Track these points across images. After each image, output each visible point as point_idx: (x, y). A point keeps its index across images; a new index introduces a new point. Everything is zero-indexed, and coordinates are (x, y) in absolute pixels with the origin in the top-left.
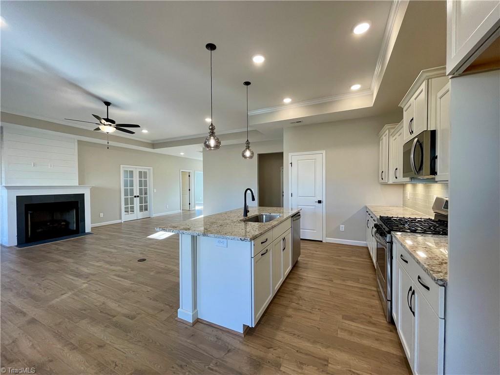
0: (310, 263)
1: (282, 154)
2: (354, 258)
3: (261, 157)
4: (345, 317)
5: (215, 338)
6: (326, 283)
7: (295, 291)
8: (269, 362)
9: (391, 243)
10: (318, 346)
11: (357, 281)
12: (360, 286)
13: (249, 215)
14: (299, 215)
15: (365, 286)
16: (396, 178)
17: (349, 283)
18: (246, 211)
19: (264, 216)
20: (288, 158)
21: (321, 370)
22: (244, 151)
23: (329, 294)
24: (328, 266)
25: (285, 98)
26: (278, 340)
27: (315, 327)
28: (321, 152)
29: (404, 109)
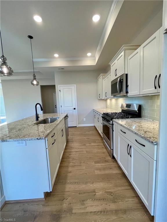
0: (73, 138)
1: (55, 86)
2: (91, 132)
3: (43, 87)
4: (96, 162)
5: (23, 212)
6: (83, 147)
7: (70, 156)
8: (65, 211)
9: (113, 124)
10: (89, 184)
11: (95, 142)
12: (97, 144)
13: (40, 119)
14: (68, 116)
15: (99, 144)
16: (106, 96)
17: (93, 144)
18: (37, 117)
19: (49, 119)
20: (58, 87)
21: (94, 199)
22: (32, 81)
23: (86, 152)
24: (82, 138)
25: (55, 54)
26: (67, 192)
27: (84, 173)
28: (74, 85)
29: (111, 66)
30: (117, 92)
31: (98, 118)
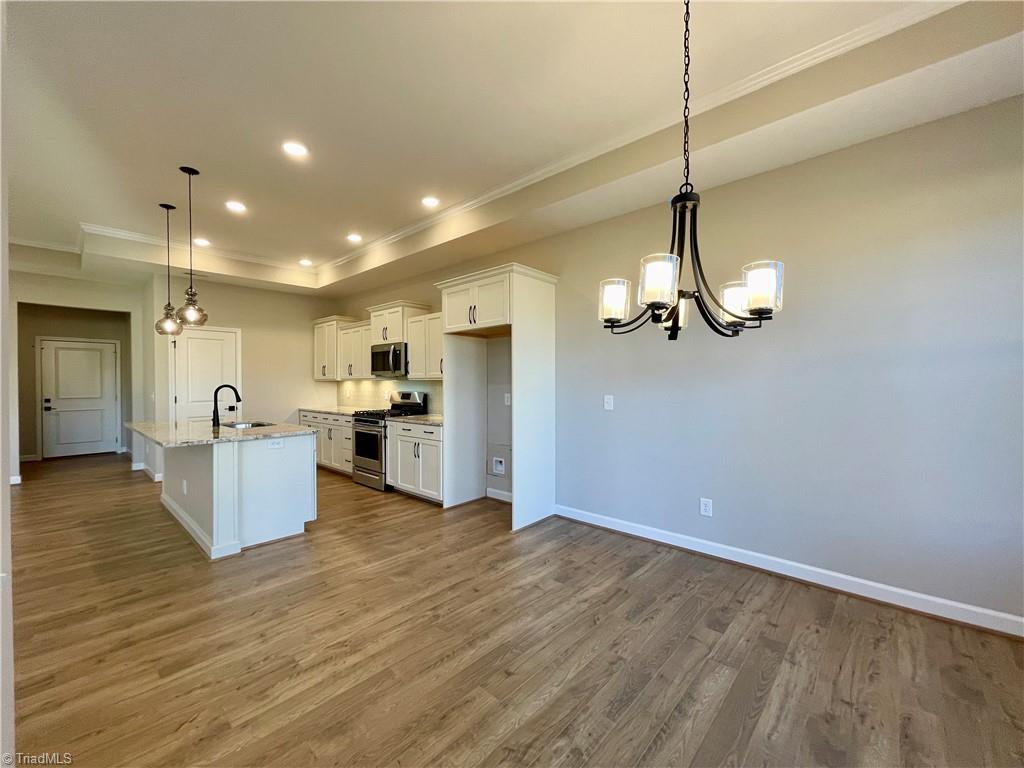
9: (385, 427)
16: (351, 374)
28: (234, 330)
29: (372, 315)
30: (389, 370)
31: (330, 430)
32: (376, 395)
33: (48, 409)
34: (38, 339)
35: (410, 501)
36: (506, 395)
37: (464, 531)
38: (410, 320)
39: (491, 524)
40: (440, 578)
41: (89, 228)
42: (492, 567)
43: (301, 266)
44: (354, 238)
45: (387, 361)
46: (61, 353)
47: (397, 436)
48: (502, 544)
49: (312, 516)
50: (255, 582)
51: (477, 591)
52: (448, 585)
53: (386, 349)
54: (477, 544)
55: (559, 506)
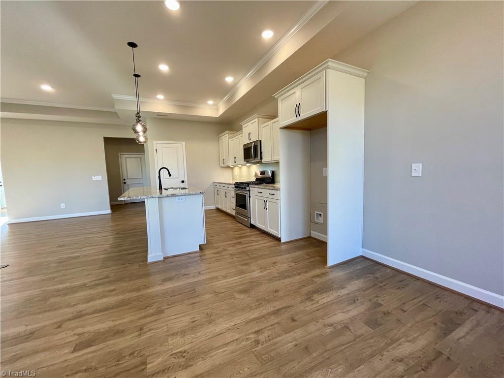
3: (107, 140)
9: (249, 191)
16: (235, 162)
20: (153, 145)
25: (158, 94)
28: (181, 142)
29: (243, 126)
30: (252, 158)
31: (226, 192)
32: (249, 173)
33: (125, 183)
34: (119, 154)
35: (264, 235)
36: (324, 169)
37: (292, 261)
38: (263, 126)
39: (313, 257)
40: (269, 301)
41: (115, 96)
42: (309, 297)
43: (209, 105)
44: (229, 79)
45: (252, 153)
46: (127, 159)
47: (256, 196)
48: (318, 276)
49: (203, 241)
50: (160, 283)
51: (294, 320)
52: (272, 309)
53: (250, 146)
54: (299, 274)
55: (364, 249)
